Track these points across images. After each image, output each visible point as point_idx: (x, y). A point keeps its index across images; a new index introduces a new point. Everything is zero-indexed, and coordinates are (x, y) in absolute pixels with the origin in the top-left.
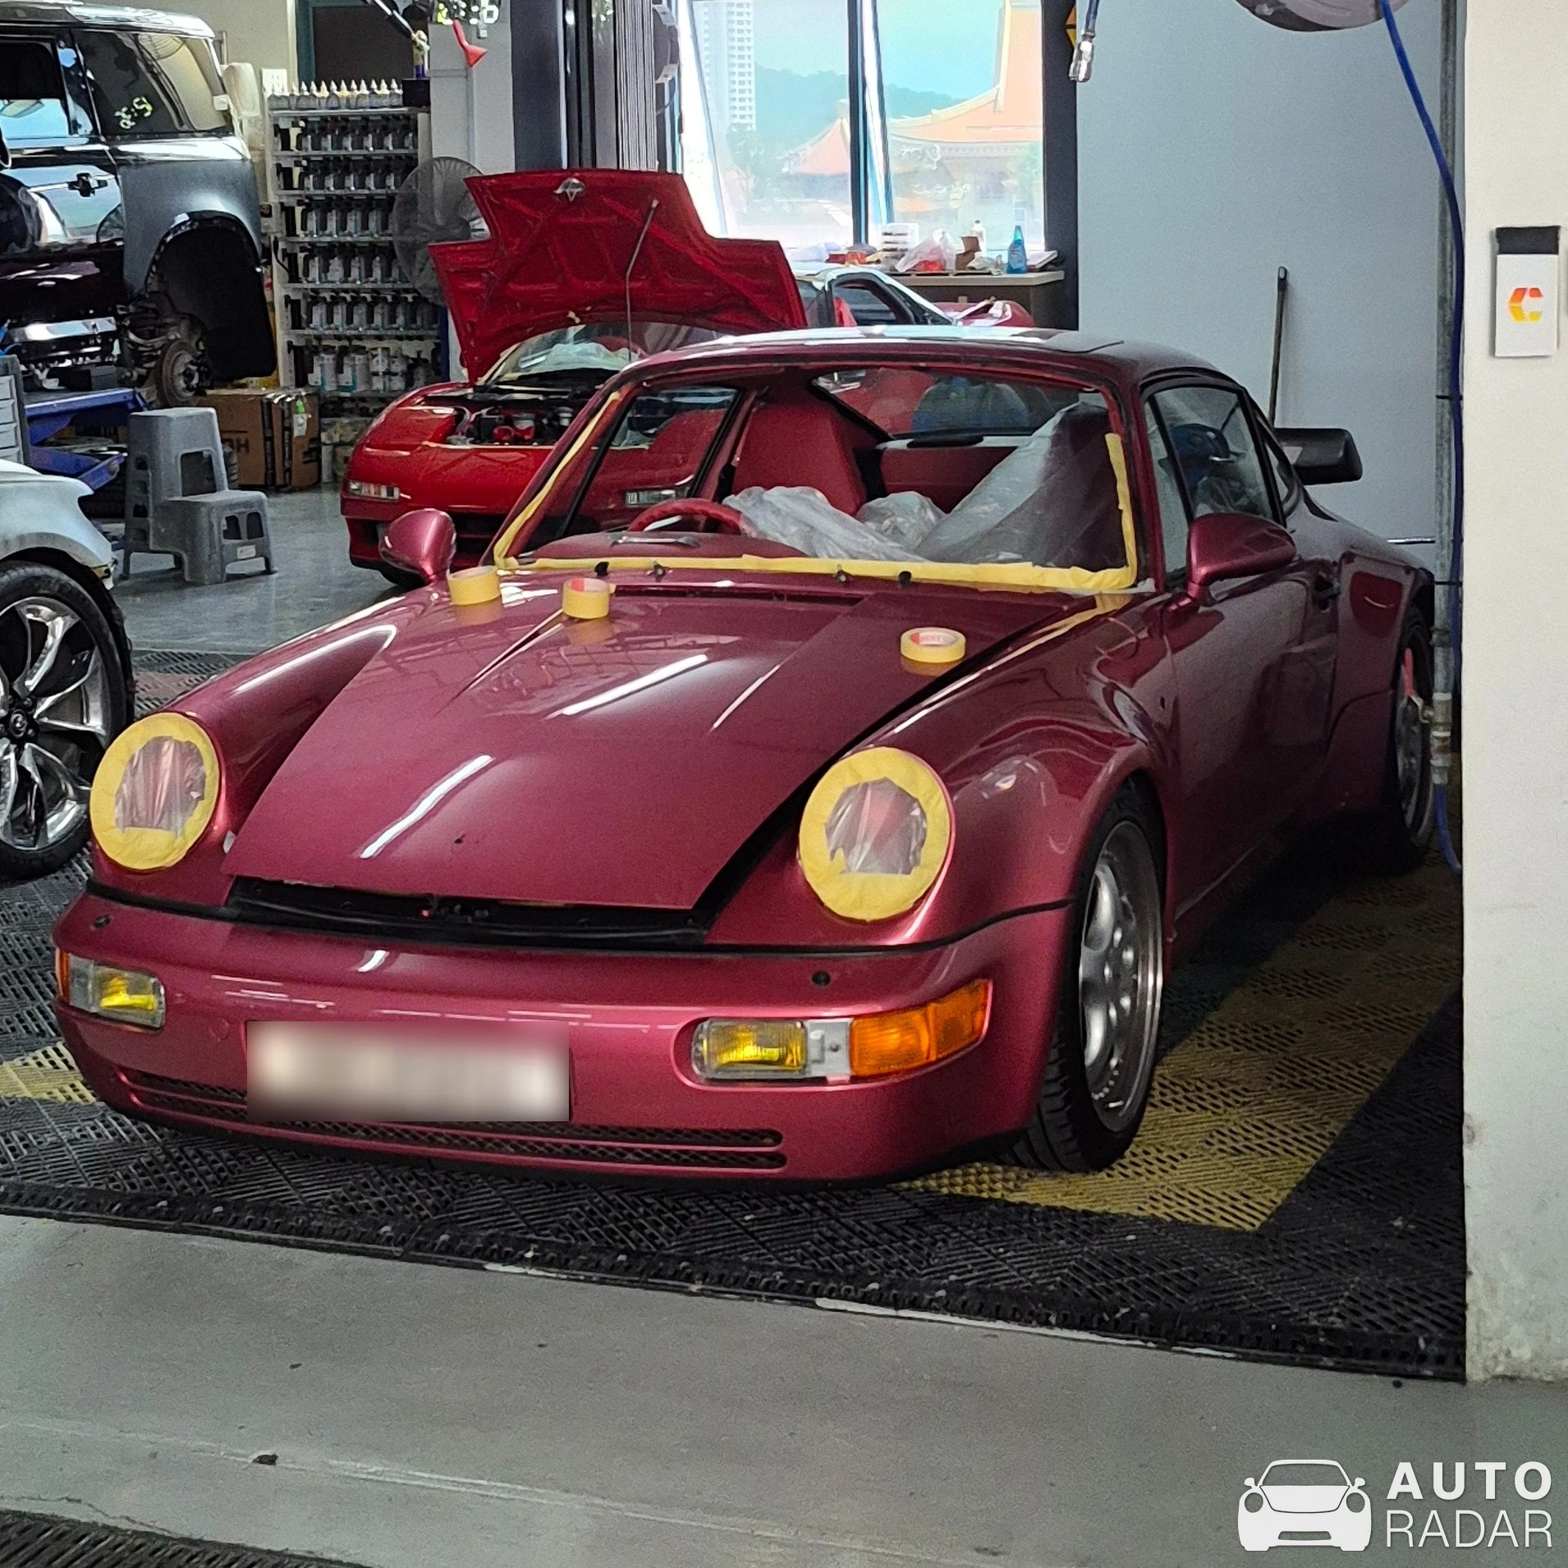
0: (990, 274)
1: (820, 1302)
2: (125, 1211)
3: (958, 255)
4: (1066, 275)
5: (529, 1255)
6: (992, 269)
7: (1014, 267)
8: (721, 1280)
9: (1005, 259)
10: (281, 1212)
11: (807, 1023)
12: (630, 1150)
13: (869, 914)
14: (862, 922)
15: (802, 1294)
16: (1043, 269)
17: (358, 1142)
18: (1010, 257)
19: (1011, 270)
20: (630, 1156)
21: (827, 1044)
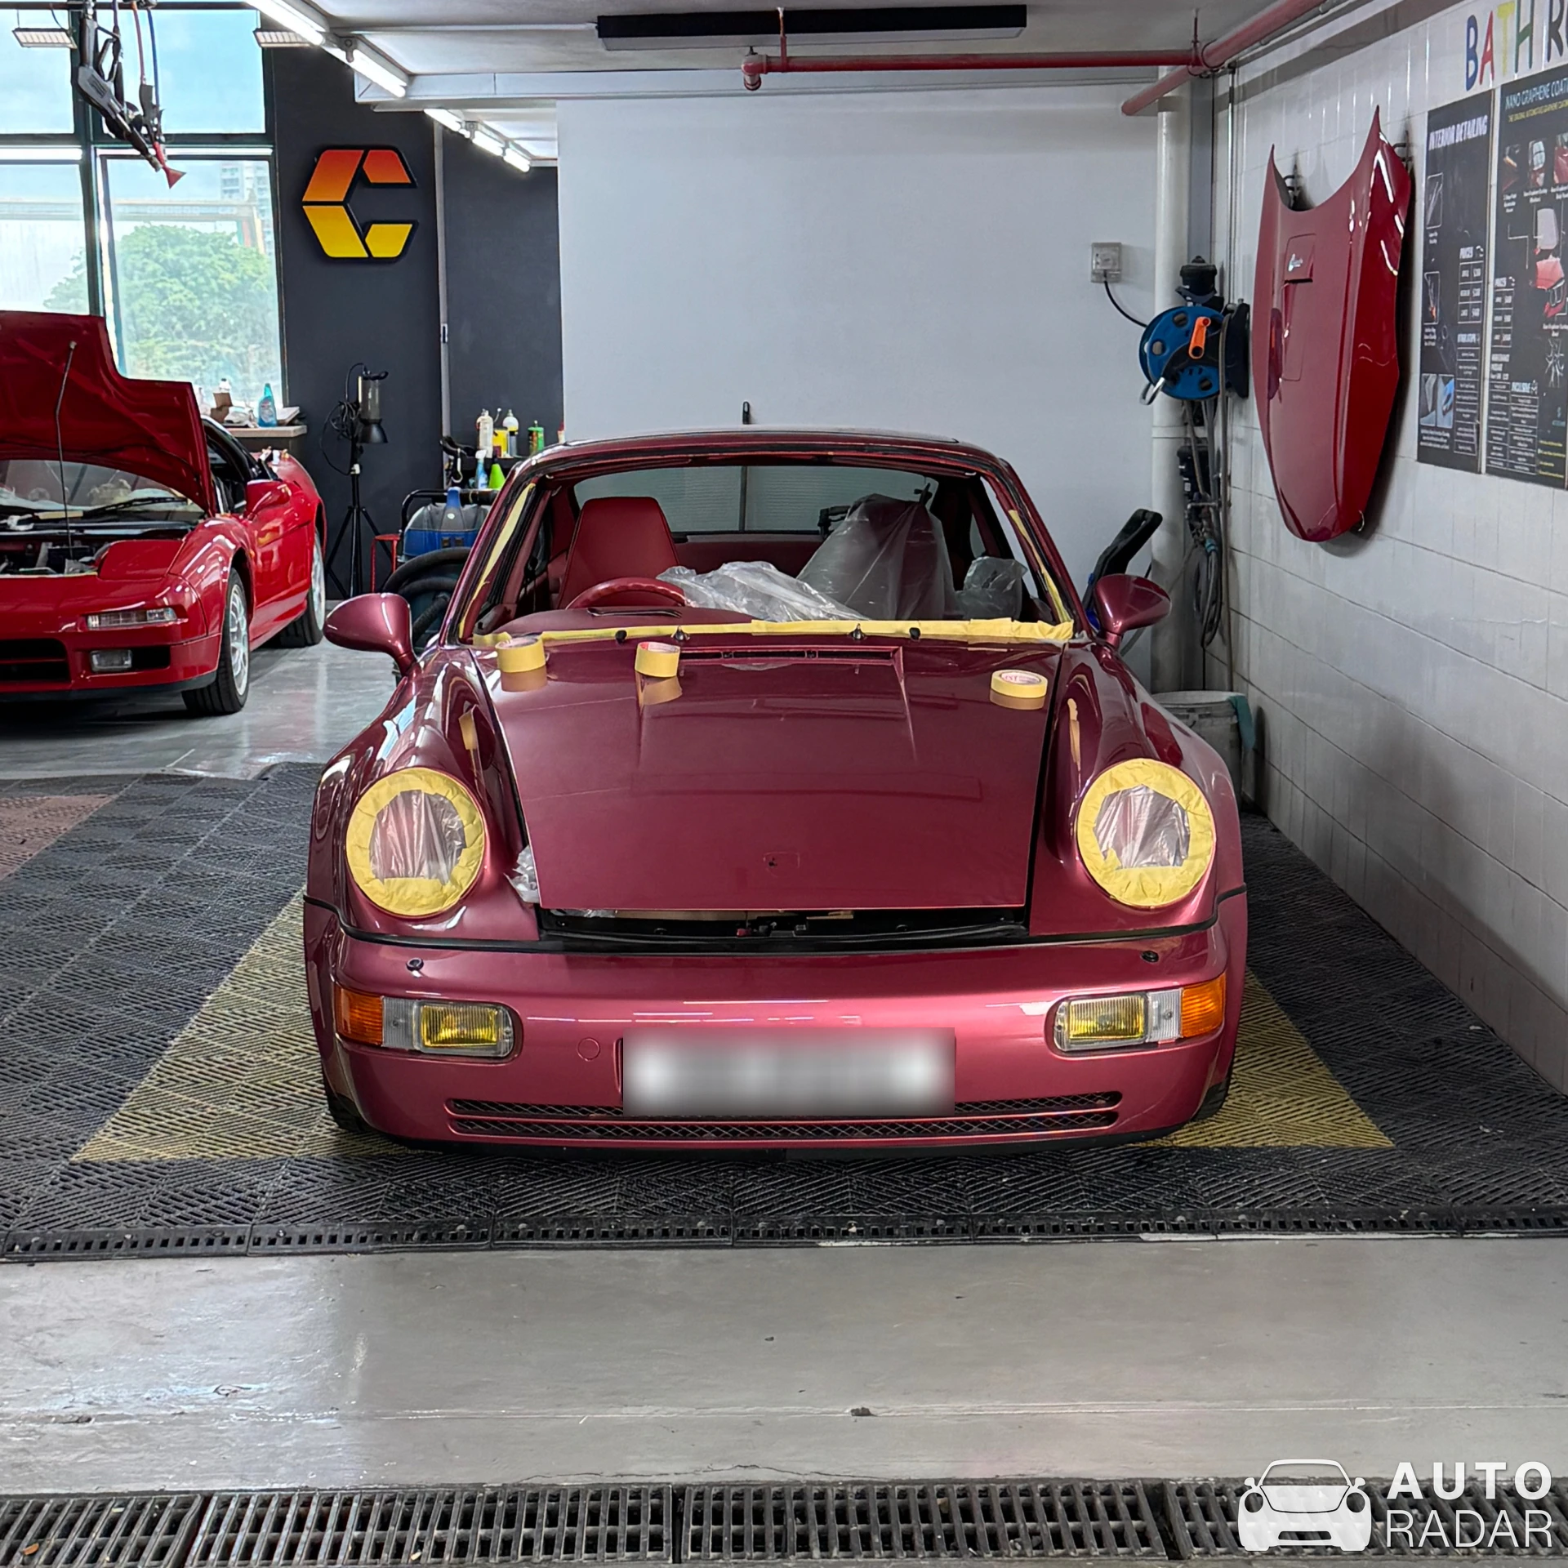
0: (247, 426)
1: (1145, 1236)
2: (423, 1238)
3: (212, 410)
4: (308, 429)
5: (853, 1229)
6: (247, 422)
7: (266, 421)
8: (1041, 1229)
9: (256, 414)
10: (588, 1221)
11: (1150, 995)
12: (975, 1123)
13: (1152, 902)
14: (1148, 909)
15: (1128, 1232)
16: (291, 424)
17: (709, 1142)
18: (261, 413)
19: (262, 423)
20: (975, 1128)
21: (1163, 1011)
